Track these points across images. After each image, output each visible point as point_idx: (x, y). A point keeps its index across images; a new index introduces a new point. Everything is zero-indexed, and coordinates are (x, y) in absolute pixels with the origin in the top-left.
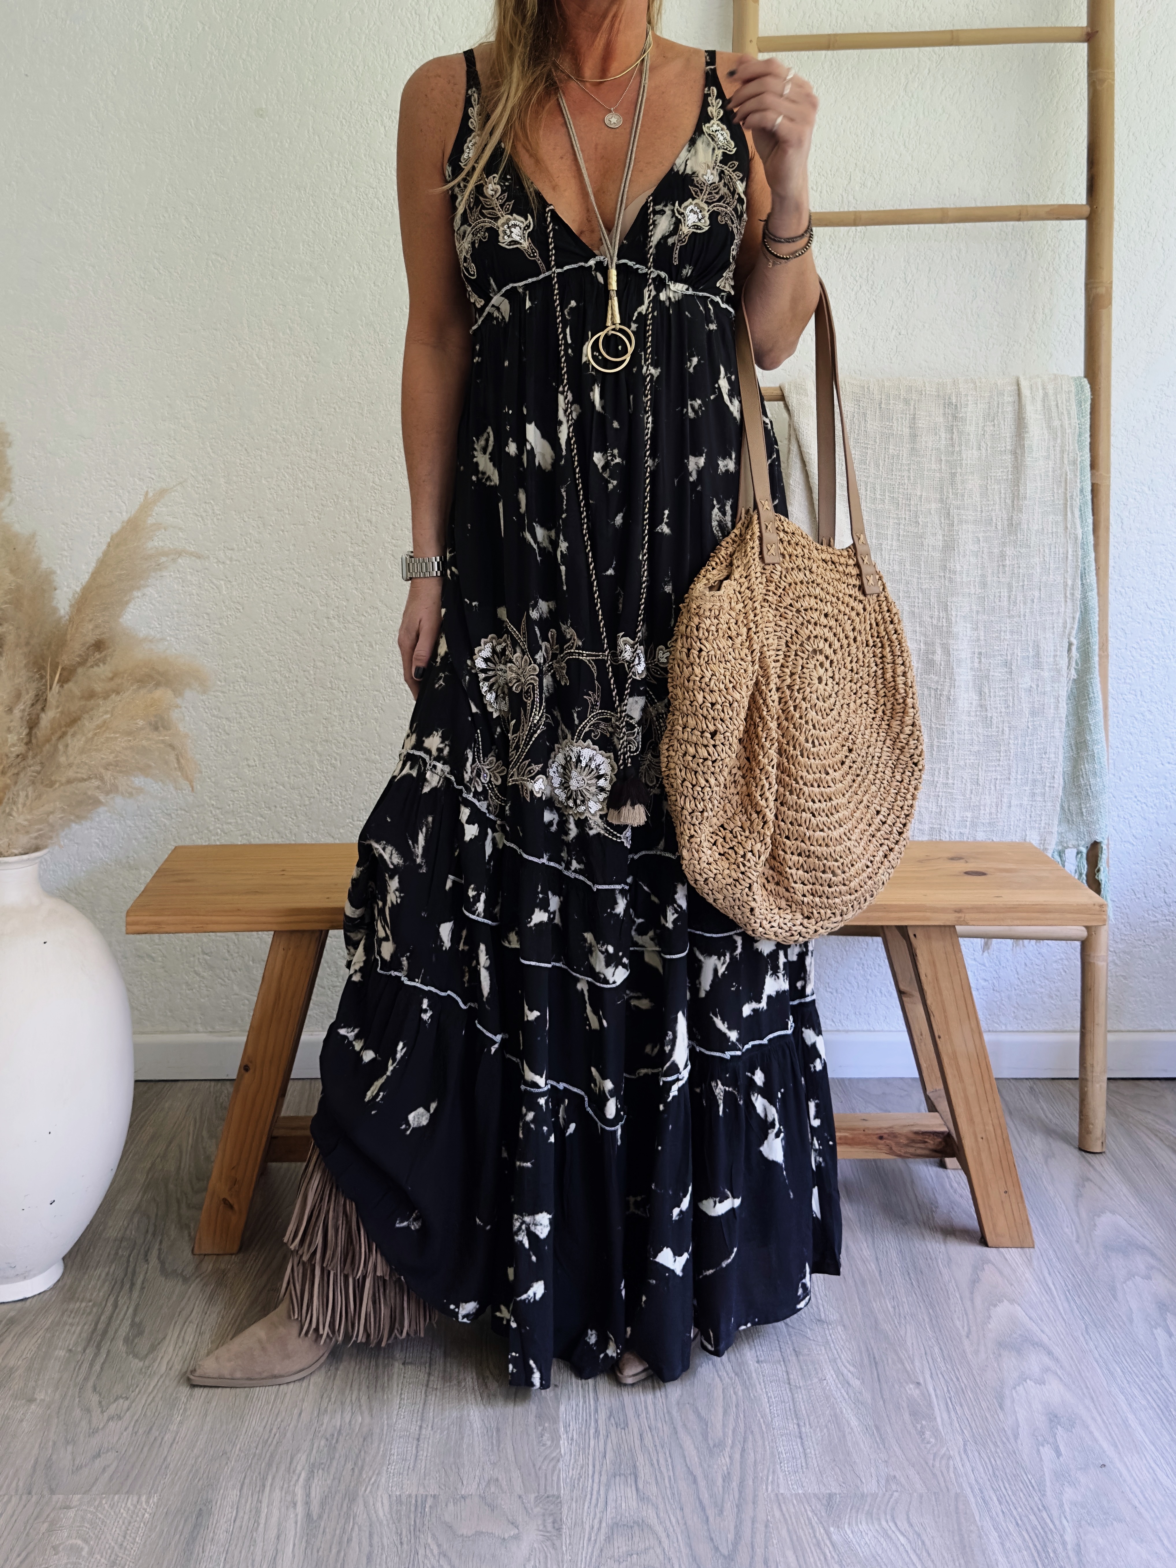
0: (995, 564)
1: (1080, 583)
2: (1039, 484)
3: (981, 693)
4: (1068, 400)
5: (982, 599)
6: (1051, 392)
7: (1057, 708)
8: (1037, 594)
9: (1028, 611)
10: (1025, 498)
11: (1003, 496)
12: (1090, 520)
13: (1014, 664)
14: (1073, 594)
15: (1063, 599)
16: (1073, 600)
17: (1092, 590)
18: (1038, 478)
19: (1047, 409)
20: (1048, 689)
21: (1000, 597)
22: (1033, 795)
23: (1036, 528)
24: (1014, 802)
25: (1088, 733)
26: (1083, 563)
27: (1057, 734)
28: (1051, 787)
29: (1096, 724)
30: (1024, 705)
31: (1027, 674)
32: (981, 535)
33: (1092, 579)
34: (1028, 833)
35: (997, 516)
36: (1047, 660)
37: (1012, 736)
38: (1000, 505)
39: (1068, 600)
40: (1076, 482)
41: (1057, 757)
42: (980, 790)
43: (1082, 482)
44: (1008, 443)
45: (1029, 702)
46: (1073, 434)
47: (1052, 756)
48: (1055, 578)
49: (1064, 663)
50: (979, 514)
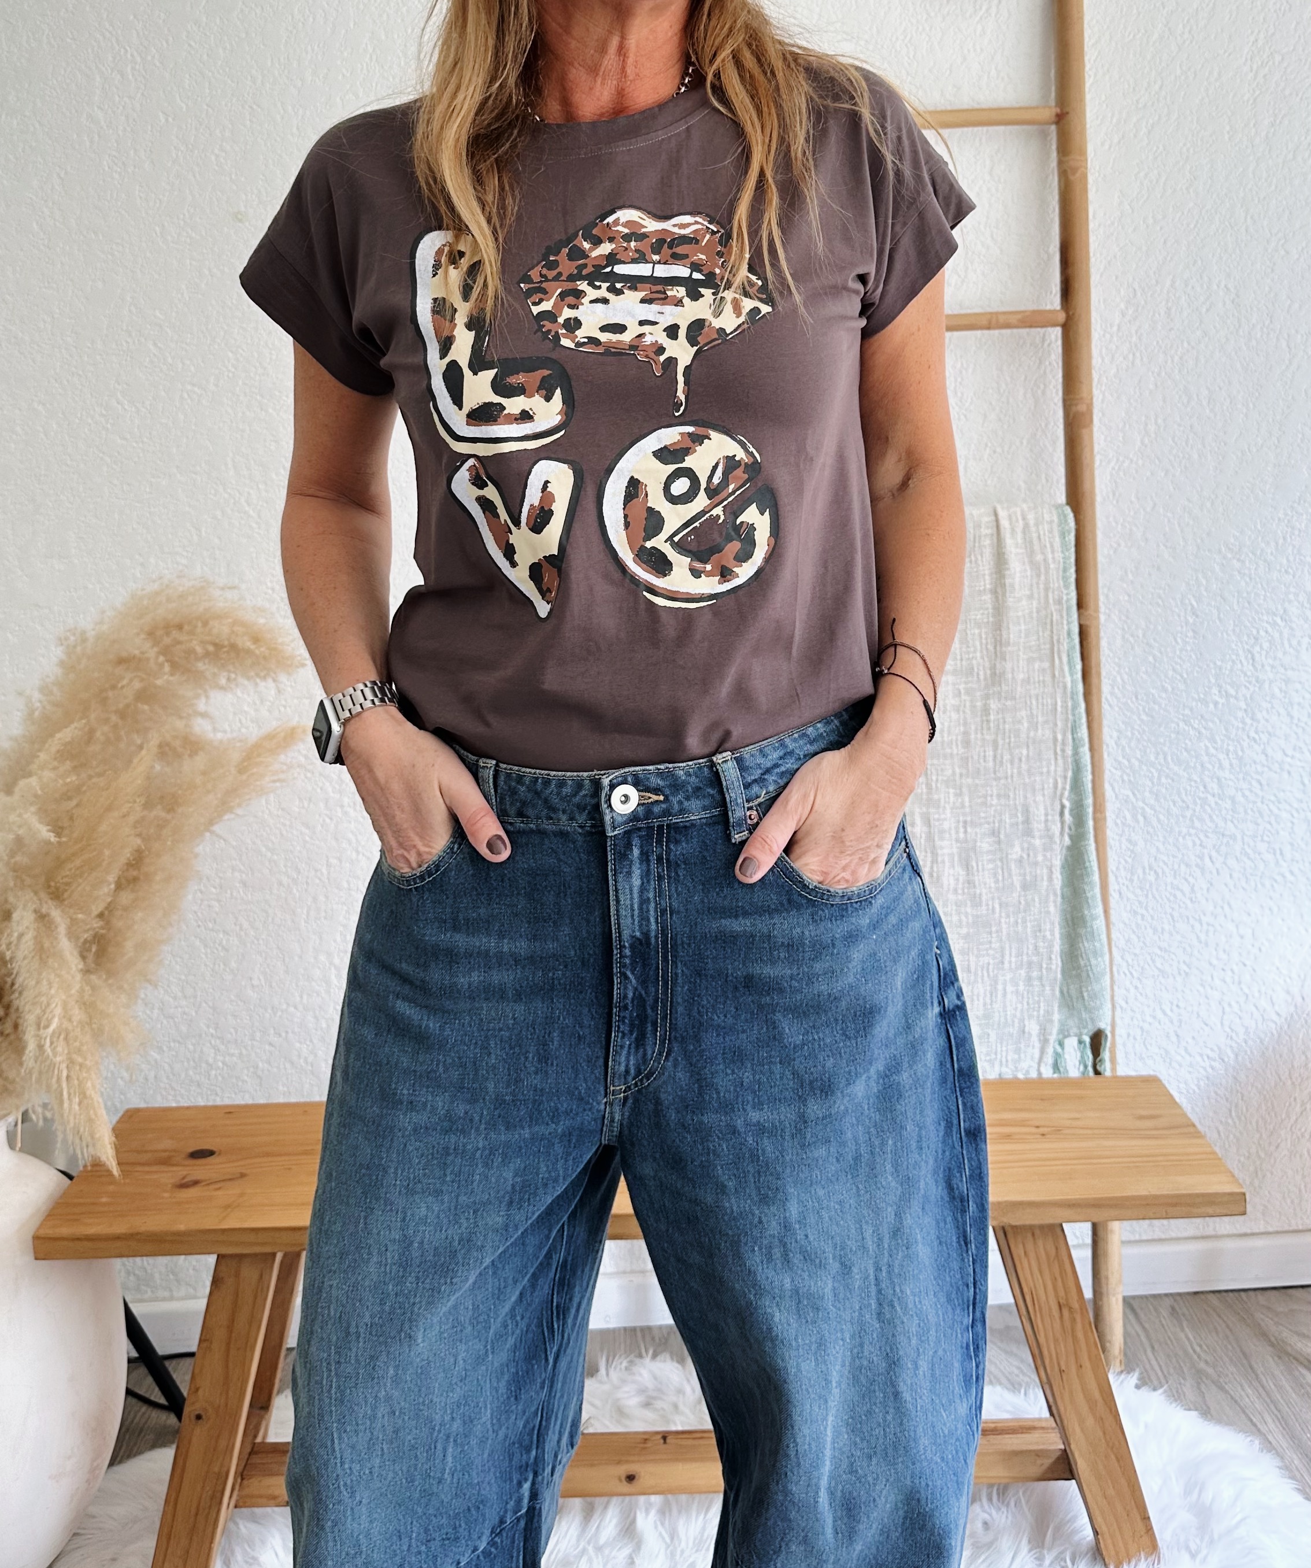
0: (978, 719)
1: (1070, 737)
2: (1023, 627)
3: (967, 867)
4: (1051, 531)
5: (965, 760)
6: (1032, 522)
7: (1050, 879)
8: (1025, 752)
9: (1015, 771)
10: (1008, 644)
11: (984, 641)
12: (1079, 666)
13: (1002, 832)
14: (1063, 751)
15: (1052, 757)
16: (1064, 757)
17: (1083, 746)
18: (1022, 621)
19: (1028, 543)
20: (1040, 858)
21: (984, 756)
22: (1029, 979)
23: (1021, 676)
24: (1010, 988)
25: (1085, 906)
26: (1074, 715)
27: (1052, 909)
28: (1049, 969)
29: (1094, 896)
30: (1015, 878)
31: (1017, 843)
32: (962, 687)
33: (1084, 732)
34: (1026, 1023)
35: (979, 665)
36: (1038, 826)
37: (1003, 914)
38: (981, 652)
39: (1059, 758)
40: (1062, 624)
41: (1053, 935)
42: (972, 978)
43: (1069, 623)
44: (987, 582)
45: (1020, 875)
46: (1058, 569)
47: (1048, 934)
48: (1044, 733)
49: (1056, 829)
50: (958, 662)
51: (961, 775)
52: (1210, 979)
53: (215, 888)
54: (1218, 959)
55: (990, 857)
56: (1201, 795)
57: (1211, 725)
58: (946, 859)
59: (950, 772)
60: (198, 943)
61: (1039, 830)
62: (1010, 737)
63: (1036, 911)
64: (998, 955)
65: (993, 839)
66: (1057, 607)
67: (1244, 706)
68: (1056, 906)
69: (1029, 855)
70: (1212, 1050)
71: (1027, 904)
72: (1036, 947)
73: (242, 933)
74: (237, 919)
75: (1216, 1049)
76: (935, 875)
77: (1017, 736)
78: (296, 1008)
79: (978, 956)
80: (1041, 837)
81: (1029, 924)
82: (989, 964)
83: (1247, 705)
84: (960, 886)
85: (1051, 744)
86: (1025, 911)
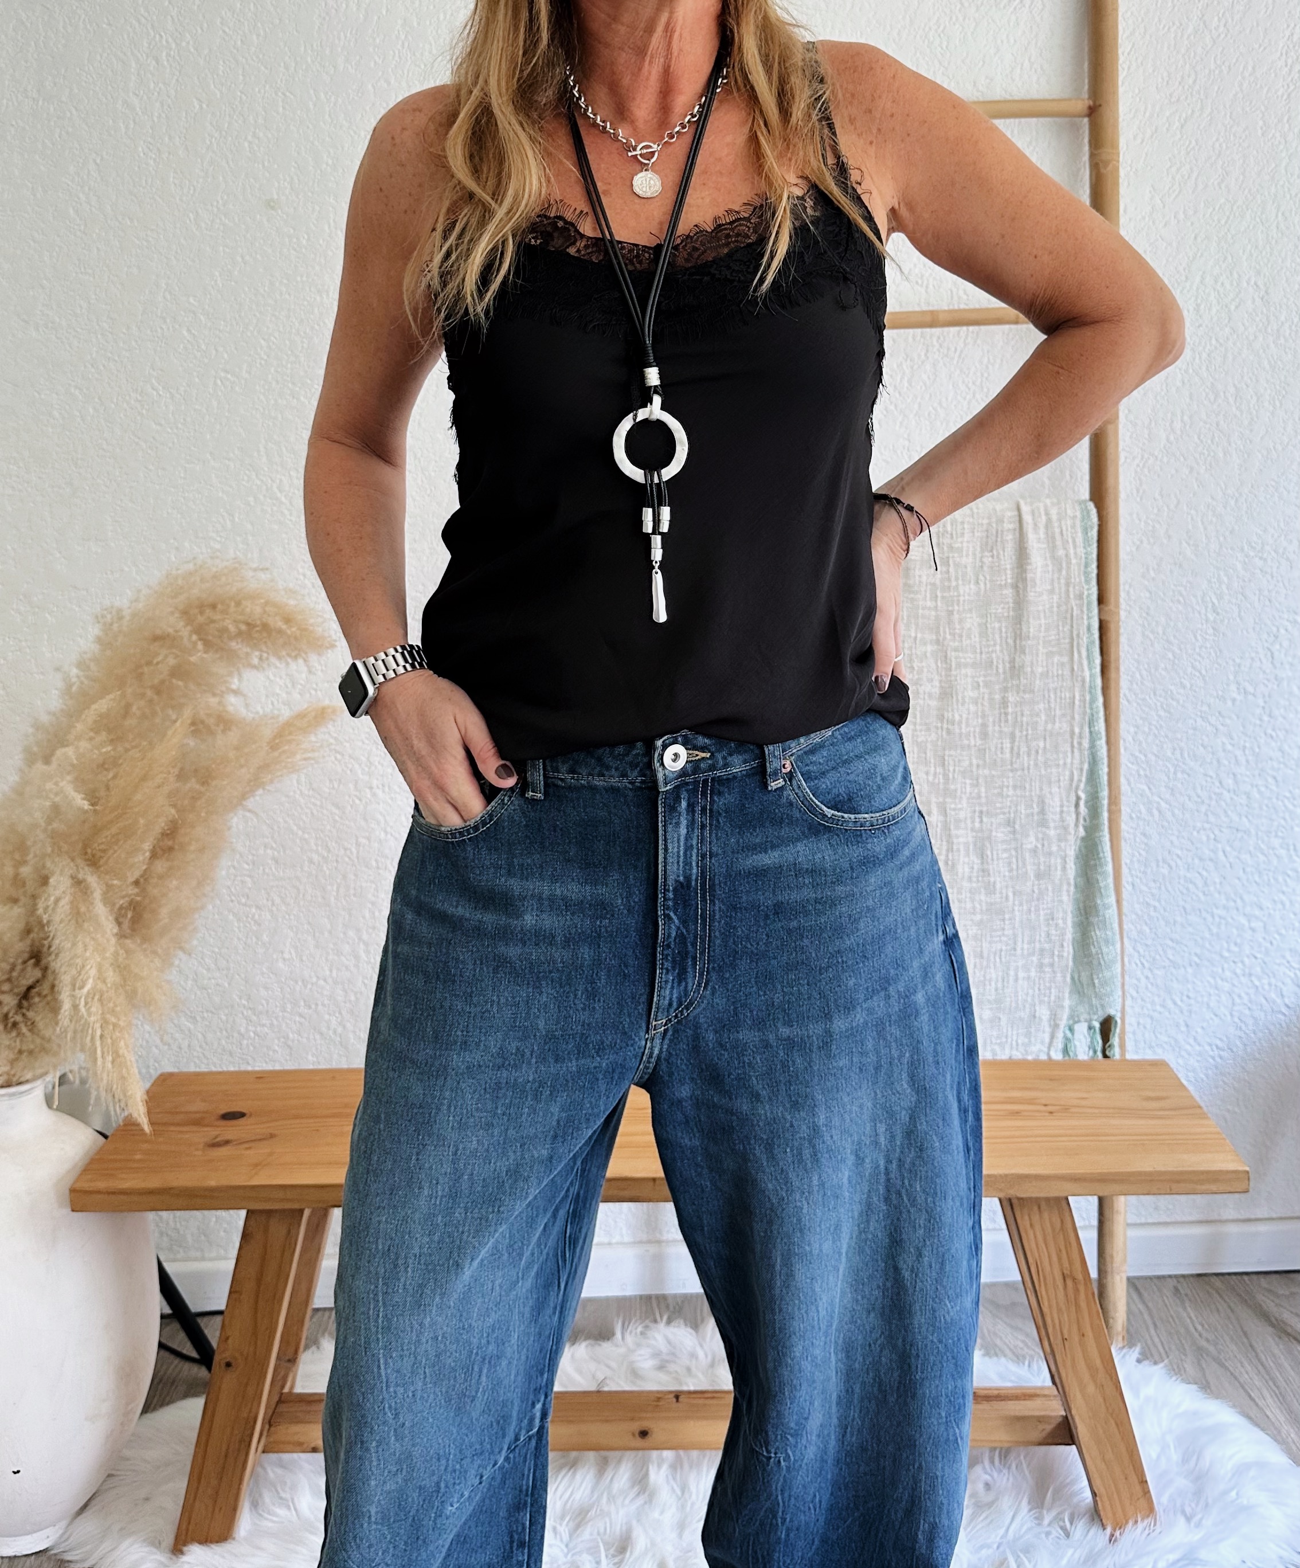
0: (997, 712)
1: (1087, 730)
2: (1043, 621)
3: (982, 856)
4: (1073, 526)
5: (982, 752)
6: (1054, 517)
7: (1064, 869)
8: (1041, 744)
9: (1032, 763)
10: (1028, 638)
11: (1004, 635)
12: (1098, 661)
13: (1018, 822)
14: (1080, 744)
15: (1069, 749)
16: (1080, 750)
17: (1100, 739)
18: (1042, 615)
19: (1051, 539)
20: (1054, 848)
21: (1002, 748)
22: (1041, 966)
23: (1040, 670)
24: (1021, 974)
25: (1098, 895)
26: (1091, 709)
27: (1065, 898)
28: (1060, 956)
29: (1106, 887)
30: (1029, 867)
31: (1031, 833)
32: (981, 680)
33: (1101, 726)
34: (1037, 1008)
35: (998, 658)
36: (1053, 817)
37: (1017, 902)
38: (1001, 645)
39: (1076, 751)
40: (1083, 618)
41: (1065, 923)
42: (985, 963)
43: (1089, 618)
44: (1009, 576)
45: (1034, 864)
46: (1079, 565)
47: (1060, 922)
48: (1061, 726)
49: (1071, 819)
50: (978, 656)
51: (978, 766)
52: (1220, 970)
53: (248, 864)
54: (1229, 951)
55: (1004, 847)
56: (1217, 790)
57: (1228, 721)
58: (962, 848)
59: (967, 763)
60: (231, 917)
61: (1054, 821)
62: (1027, 730)
63: (1049, 899)
64: (1011, 942)
65: (1009, 829)
66: (1078, 602)
67: (1261, 702)
68: (1069, 895)
69: (1043, 845)
70: (1221, 1040)
71: (1041, 893)
72: (1048, 935)
73: (274, 909)
74: (268, 894)
75: (1225, 1039)
76: (950, 863)
77: (1035, 729)
78: (325, 980)
79: (990, 943)
80: (1056, 828)
81: (1042, 912)
82: (1001, 950)
83: (1265, 702)
84: (975, 874)
85: (1067, 736)
86: (1038, 900)
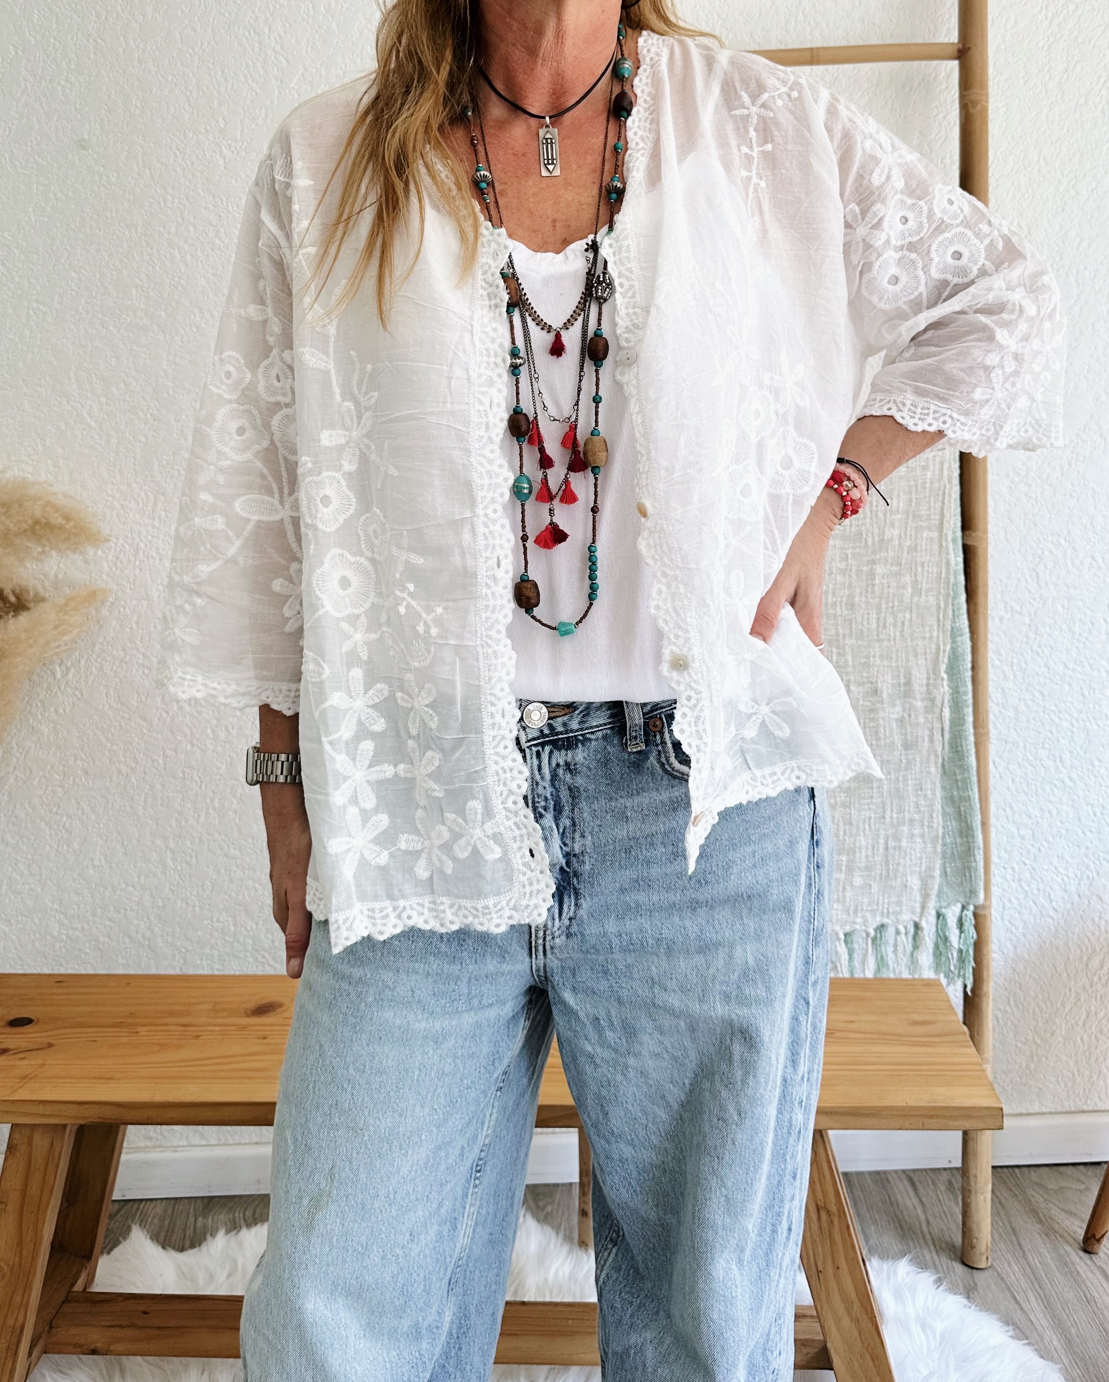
15: (936, 623)
27: (933, 770)
28: (930, 827)
30: (897, 737)
31: (900, 703)
34: (909, 878)
41: (933, 791)
42: (854, 831)
45: (902, 734)
47: (929, 793)
55: (872, 715)
59: (833, 632)
61: (922, 693)
62: (894, 602)
65: (877, 699)
69: (910, 716)
71: (909, 763)
72: (917, 806)
77: (902, 601)
79: (859, 811)
80: (923, 700)
81: (911, 782)
82: (870, 818)
85: (934, 610)
86: (906, 770)
